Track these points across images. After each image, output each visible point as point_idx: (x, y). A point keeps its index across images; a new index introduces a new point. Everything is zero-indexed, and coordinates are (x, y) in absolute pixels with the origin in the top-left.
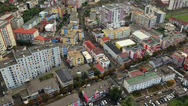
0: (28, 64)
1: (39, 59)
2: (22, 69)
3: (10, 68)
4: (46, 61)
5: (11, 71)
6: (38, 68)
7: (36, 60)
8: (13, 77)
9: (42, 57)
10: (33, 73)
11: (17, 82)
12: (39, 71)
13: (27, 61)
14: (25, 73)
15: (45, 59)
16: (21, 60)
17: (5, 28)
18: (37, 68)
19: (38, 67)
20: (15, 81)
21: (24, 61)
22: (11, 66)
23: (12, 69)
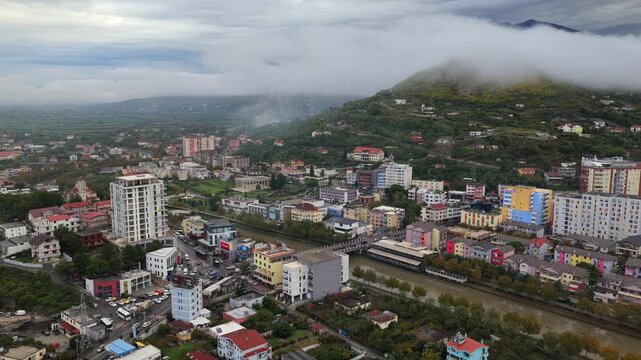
0: (598, 211)
1: (622, 213)
2: (586, 215)
3: (568, 201)
4: (634, 224)
5: (567, 206)
6: (614, 231)
7: (617, 213)
8: (567, 219)
9: (628, 211)
10: (600, 232)
11: (568, 230)
12: (614, 236)
13: (598, 203)
14: (588, 225)
15: (634, 219)
16: (590, 199)
17: (624, 172)
18: (612, 228)
19: (615, 227)
20: (566, 227)
21: (593, 201)
22: (571, 199)
23: (570, 204)
